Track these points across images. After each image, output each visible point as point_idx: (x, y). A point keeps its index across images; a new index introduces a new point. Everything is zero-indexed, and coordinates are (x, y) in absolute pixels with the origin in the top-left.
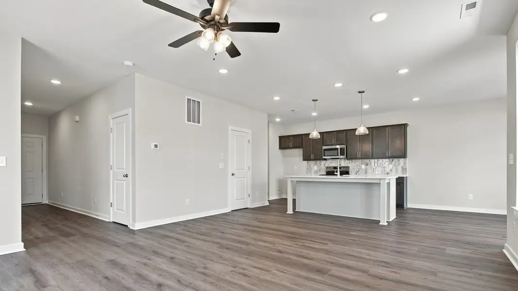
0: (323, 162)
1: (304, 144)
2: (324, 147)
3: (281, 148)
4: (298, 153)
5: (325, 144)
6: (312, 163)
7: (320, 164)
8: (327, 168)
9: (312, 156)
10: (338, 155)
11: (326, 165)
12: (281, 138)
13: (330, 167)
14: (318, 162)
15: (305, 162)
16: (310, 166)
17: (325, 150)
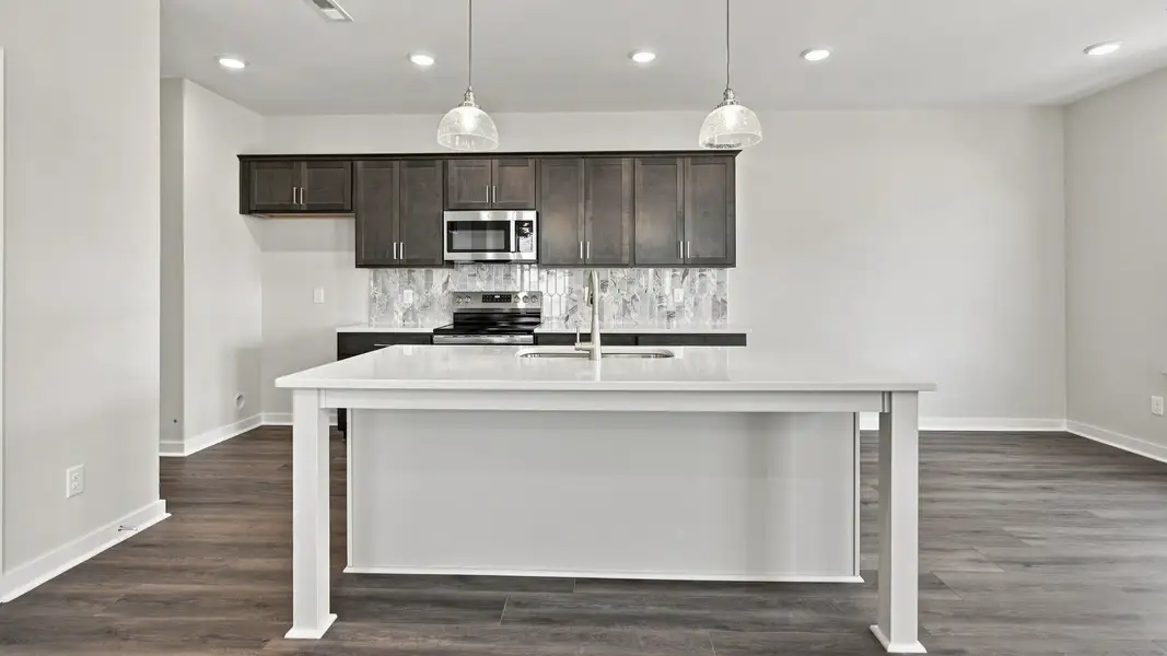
0: (439, 275)
1: (361, 195)
2: (449, 216)
3: (250, 205)
4: (335, 233)
5: (453, 201)
6: (393, 277)
7: (429, 284)
8: (458, 295)
9: (398, 250)
10: (507, 249)
11: (453, 287)
12: (246, 161)
13: (468, 295)
14: (419, 273)
15: (366, 274)
16: (384, 291)
17: (453, 226)
